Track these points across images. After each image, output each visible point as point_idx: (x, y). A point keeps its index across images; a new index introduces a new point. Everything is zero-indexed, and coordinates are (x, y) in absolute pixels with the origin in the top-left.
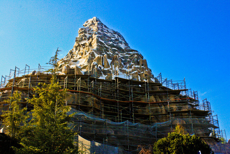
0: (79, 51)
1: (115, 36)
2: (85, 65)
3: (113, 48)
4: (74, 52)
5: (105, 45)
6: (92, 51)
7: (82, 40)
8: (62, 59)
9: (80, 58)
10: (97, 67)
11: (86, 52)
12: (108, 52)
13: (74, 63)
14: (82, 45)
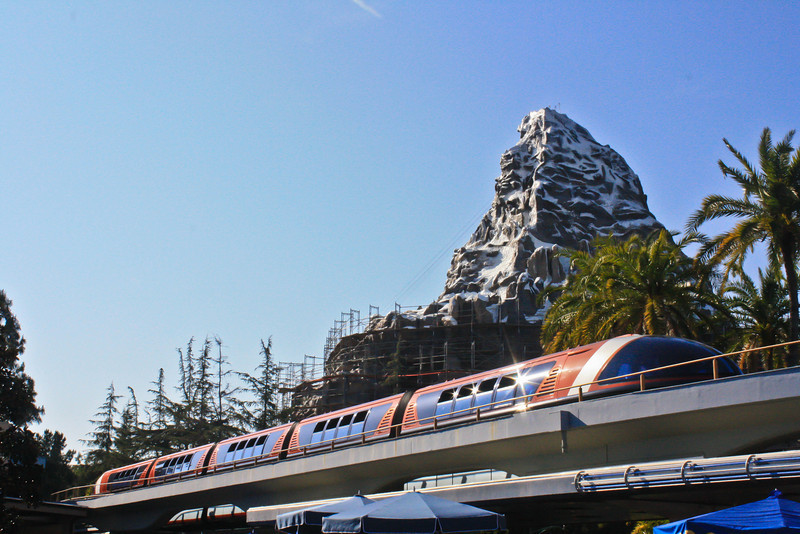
0: (504, 220)
1: (594, 166)
2: (510, 275)
3: (583, 215)
4: (493, 219)
5: (559, 209)
6: (527, 234)
7: (509, 189)
8: (463, 250)
9: (505, 244)
10: (531, 284)
11: (518, 229)
12: (568, 227)
13: (491, 259)
14: (509, 202)
